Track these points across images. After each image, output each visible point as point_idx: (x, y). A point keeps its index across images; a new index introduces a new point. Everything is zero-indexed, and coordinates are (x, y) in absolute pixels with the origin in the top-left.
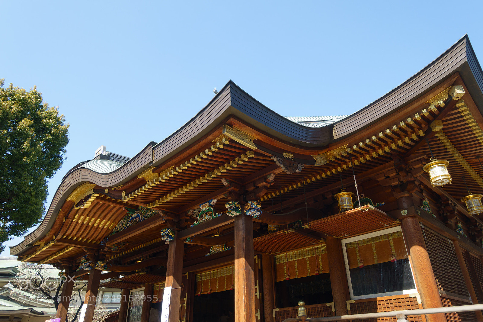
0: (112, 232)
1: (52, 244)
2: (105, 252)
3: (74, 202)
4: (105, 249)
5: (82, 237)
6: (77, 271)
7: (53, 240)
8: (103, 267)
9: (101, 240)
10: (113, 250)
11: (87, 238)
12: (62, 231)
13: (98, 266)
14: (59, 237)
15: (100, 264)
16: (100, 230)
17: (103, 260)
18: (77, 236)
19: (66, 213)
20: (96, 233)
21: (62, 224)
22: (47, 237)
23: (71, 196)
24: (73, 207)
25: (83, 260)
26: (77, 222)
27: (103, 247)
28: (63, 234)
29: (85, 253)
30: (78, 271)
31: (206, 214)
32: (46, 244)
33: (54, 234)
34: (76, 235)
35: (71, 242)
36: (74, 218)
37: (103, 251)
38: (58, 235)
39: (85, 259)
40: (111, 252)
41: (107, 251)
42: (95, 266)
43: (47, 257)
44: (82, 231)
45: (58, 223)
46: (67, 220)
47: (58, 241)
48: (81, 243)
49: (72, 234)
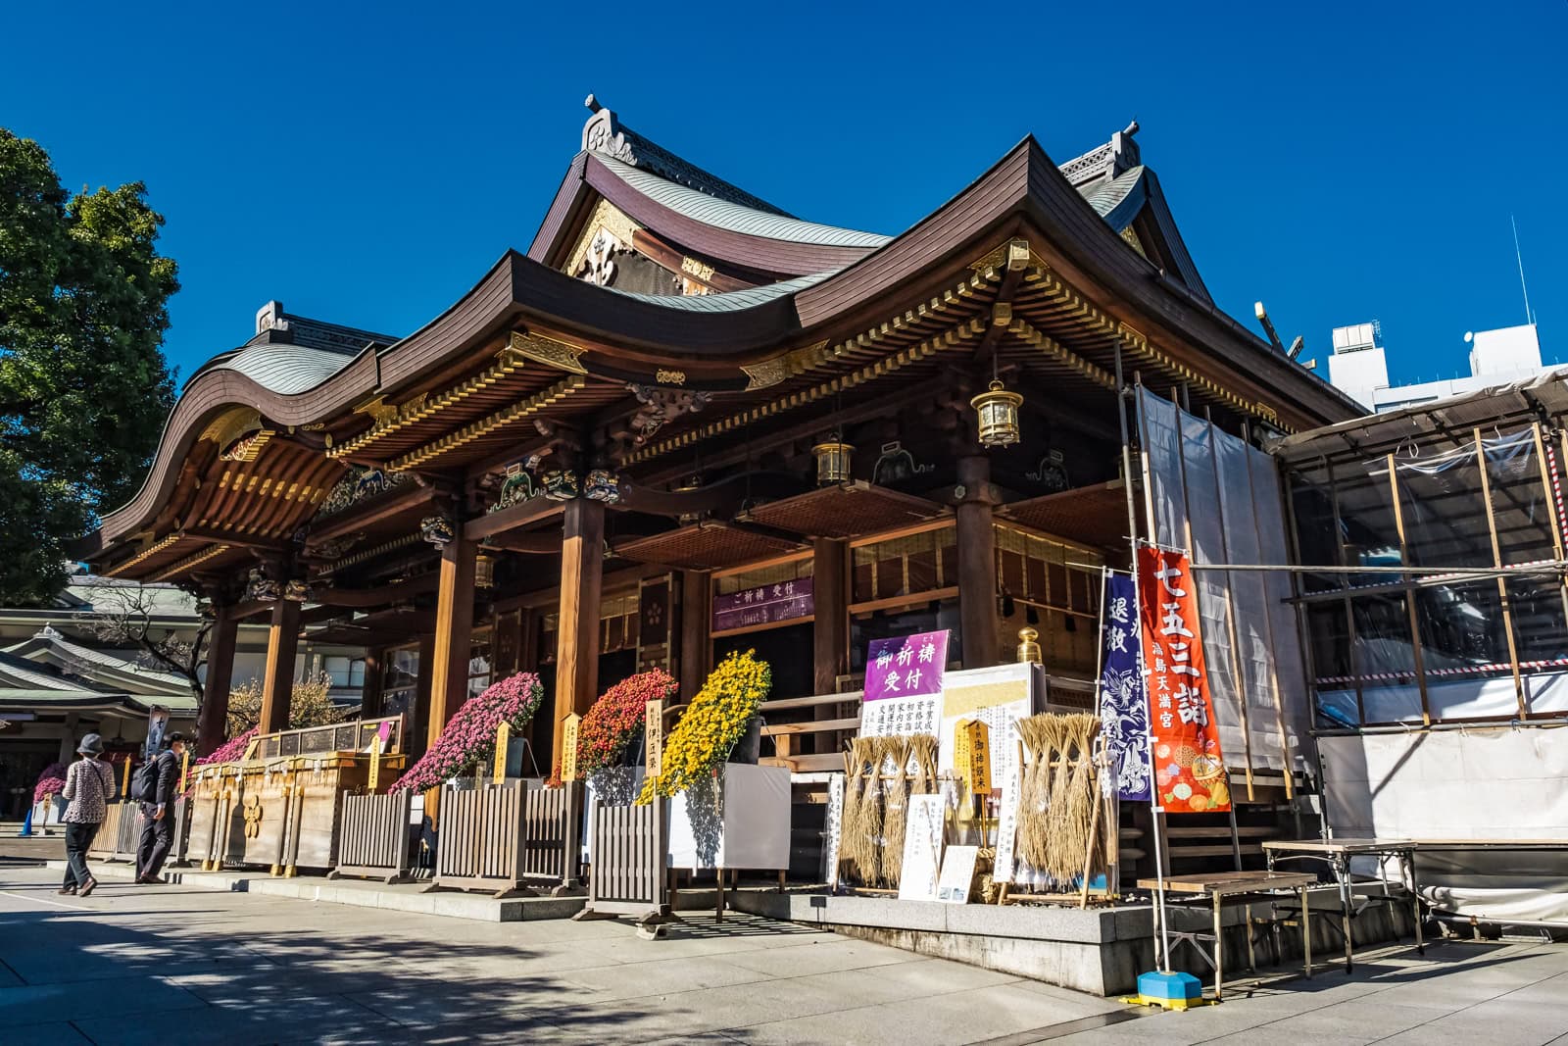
0: (318, 512)
1: (172, 539)
2: (306, 558)
3: (218, 444)
4: (306, 552)
5: (246, 522)
6: (241, 601)
7: (174, 531)
8: (304, 594)
9: (294, 529)
10: (327, 553)
11: (258, 524)
12: (195, 507)
13: (291, 592)
14: (189, 522)
15: (296, 586)
16: (287, 507)
17: (302, 579)
18: (233, 520)
19: (200, 468)
20: (278, 513)
21: (194, 494)
22: (161, 522)
23: (209, 430)
24: (216, 456)
25: (253, 576)
26: (230, 490)
27: (301, 549)
28: (197, 516)
29: (259, 559)
30: (245, 603)
31: (516, 488)
32: (159, 538)
33: (178, 516)
34: (229, 518)
35: (221, 534)
36: (221, 479)
37: (300, 556)
38: (186, 518)
39: (259, 573)
40: (320, 558)
41: (312, 557)
42: (283, 593)
43: (163, 568)
44: (243, 510)
45: (184, 490)
46: (206, 485)
47: (186, 531)
48: (243, 537)
49: (221, 517)
